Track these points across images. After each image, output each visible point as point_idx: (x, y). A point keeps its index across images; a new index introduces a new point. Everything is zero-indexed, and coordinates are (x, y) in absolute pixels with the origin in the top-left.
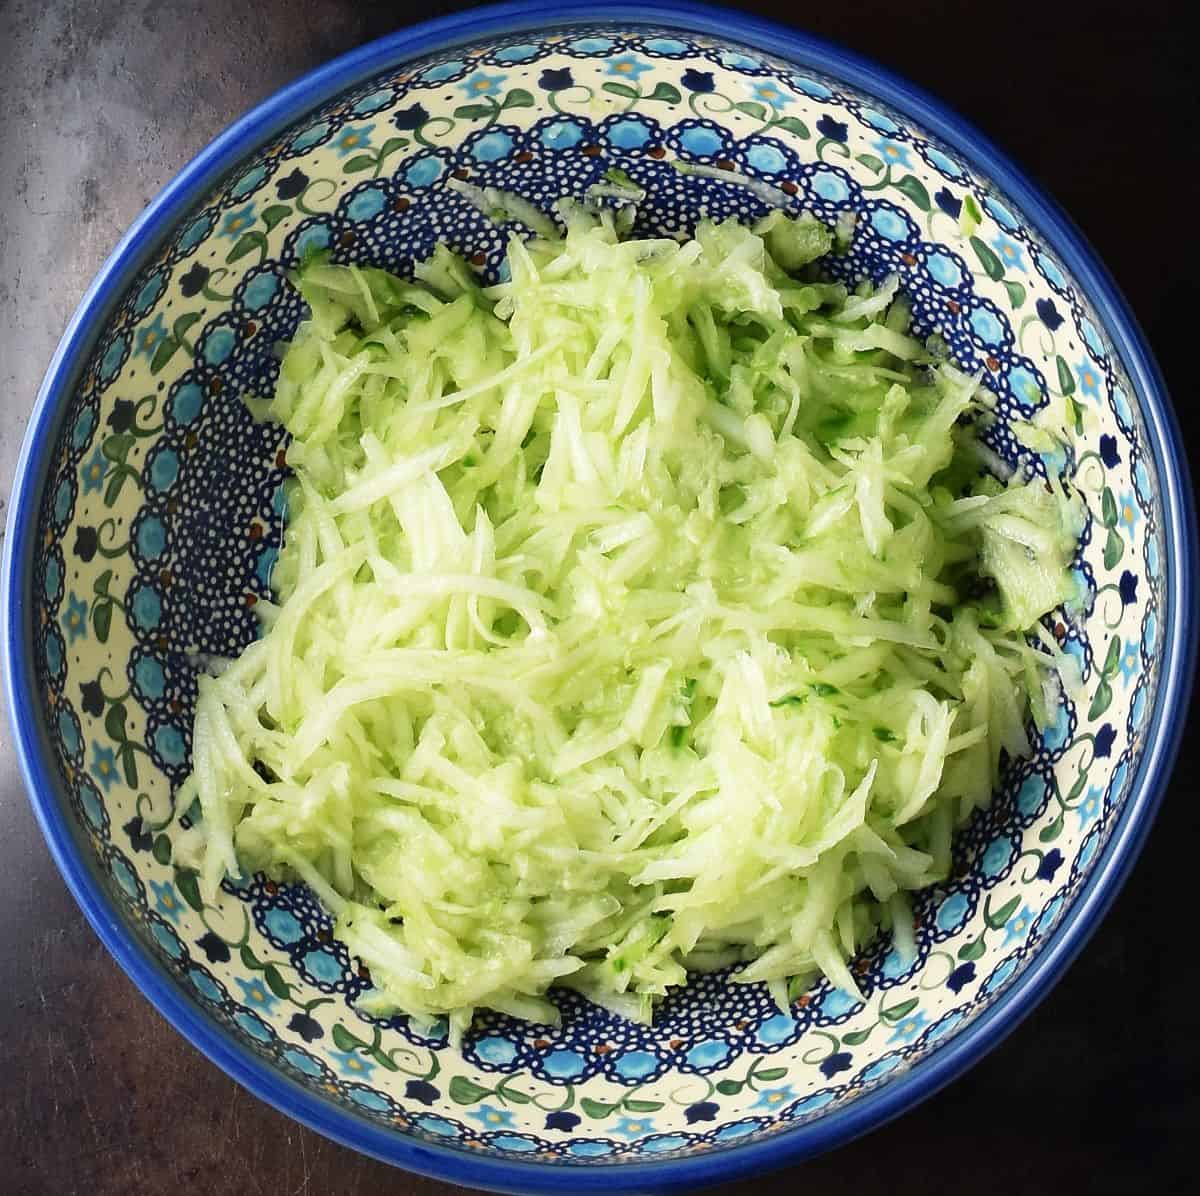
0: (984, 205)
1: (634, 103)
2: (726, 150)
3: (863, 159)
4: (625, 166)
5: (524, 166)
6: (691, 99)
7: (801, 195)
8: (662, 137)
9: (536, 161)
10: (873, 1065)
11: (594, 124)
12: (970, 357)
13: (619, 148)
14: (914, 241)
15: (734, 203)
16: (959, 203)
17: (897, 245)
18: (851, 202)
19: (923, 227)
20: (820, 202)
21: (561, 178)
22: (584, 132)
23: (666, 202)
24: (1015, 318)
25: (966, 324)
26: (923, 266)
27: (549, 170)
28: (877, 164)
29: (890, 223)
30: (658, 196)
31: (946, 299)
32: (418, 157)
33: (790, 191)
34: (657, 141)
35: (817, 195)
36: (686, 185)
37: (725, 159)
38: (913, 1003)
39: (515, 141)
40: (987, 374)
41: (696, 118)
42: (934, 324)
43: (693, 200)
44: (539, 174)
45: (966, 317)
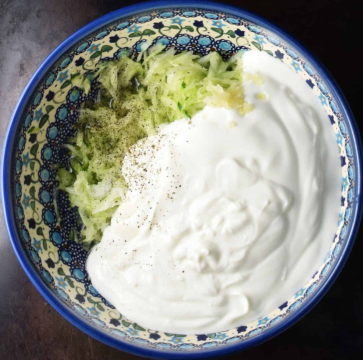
0: (28, 127)
1: (47, 240)
2: (49, 209)
3: (32, 168)
4: (67, 236)
5: (80, 264)
6: (38, 224)
7: (51, 183)
8: (53, 228)
9: (77, 261)
10: (274, 44)
11: (58, 249)
12: (74, 115)
13: (63, 240)
14: (49, 145)
15: (63, 201)
16: (31, 135)
17: (52, 149)
18: (46, 168)
19: (44, 144)
20: (51, 177)
21: (79, 252)
22: (62, 251)
23: (71, 220)
24: (56, 106)
25: (65, 120)
26: (55, 140)
27: (78, 256)
28: (32, 164)
29: (47, 154)
30: (71, 223)
31: (61, 129)
32: (91, 293)
33: (52, 187)
34: (55, 230)
35: (49, 178)
36: (64, 216)
37: (51, 208)
38: (253, 43)
39: (74, 269)
40: (76, 108)
41: (43, 221)
42: (70, 130)
43: (68, 213)
44: (80, 259)
45: (63, 121)
